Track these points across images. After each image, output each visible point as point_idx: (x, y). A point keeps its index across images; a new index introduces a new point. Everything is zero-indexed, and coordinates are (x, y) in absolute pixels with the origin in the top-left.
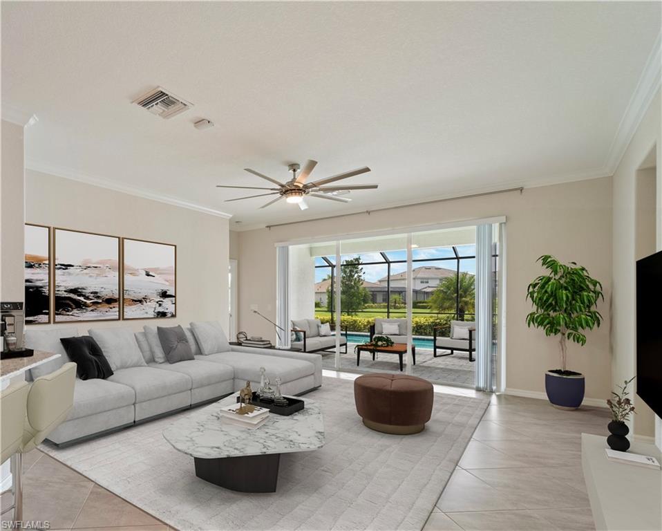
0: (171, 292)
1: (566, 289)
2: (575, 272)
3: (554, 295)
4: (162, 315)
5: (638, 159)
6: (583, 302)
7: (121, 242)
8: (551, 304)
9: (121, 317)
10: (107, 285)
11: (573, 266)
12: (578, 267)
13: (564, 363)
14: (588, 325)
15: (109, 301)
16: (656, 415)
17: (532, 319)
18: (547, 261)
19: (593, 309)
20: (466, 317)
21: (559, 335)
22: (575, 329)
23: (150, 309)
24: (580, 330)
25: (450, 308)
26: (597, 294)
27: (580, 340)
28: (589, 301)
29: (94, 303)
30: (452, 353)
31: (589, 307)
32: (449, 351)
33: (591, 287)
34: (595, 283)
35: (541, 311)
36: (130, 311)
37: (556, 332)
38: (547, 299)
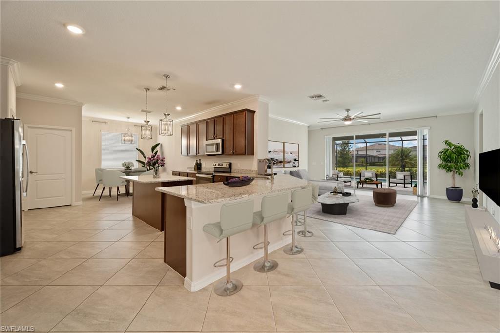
0: (297, 159)
1: (455, 154)
2: (459, 147)
3: (449, 156)
4: (295, 166)
5: (480, 112)
6: (462, 159)
7: (284, 143)
8: (449, 160)
9: (284, 167)
10: (279, 157)
11: (458, 145)
12: (460, 145)
13: (454, 184)
14: (464, 168)
15: (281, 162)
16: (484, 193)
17: (440, 166)
18: (447, 143)
19: (467, 161)
20: (406, 169)
21: (452, 172)
22: (459, 170)
23: (291, 164)
24: (461, 170)
25: (398, 165)
26: (468, 156)
27: (461, 174)
28: (465, 158)
29: (277, 163)
30: (397, 185)
31: (465, 161)
32: (395, 184)
33: (466, 153)
34: (467, 151)
35: (444, 163)
36: (286, 165)
37: (451, 171)
38: (447, 158)
